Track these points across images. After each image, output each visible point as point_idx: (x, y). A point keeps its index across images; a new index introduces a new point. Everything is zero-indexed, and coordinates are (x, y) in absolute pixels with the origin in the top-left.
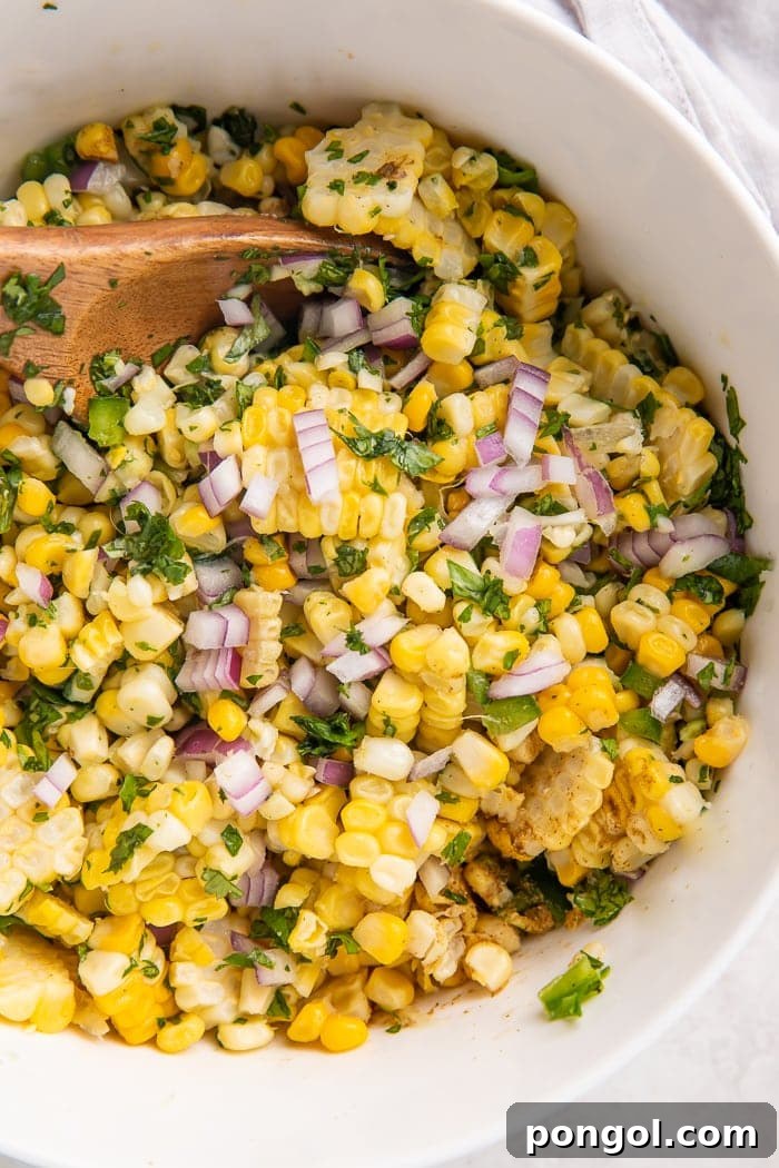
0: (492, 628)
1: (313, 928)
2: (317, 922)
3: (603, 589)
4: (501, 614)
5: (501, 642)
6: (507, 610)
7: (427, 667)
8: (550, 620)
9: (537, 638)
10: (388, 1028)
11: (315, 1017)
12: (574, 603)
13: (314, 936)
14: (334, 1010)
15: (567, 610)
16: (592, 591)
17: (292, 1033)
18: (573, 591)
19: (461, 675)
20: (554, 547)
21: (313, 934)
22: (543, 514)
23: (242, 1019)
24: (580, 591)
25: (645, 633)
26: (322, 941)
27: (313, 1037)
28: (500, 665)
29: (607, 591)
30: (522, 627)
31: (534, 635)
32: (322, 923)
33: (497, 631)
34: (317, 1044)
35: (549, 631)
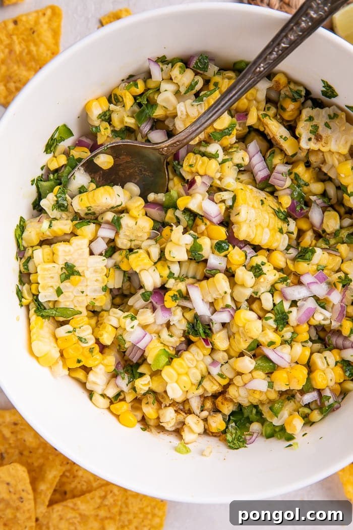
0: (273, 330)
1: (146, 382)
2: (149, 382)
3: (317, 344)
4: (280, 329)
5: (272, 336)
6: (282, 329)
7: (244, 327)
8: (294, 341)
9: (285, 344)
10: (142, 427)
11: (123, 407)
12: (306, 342)
13: (145, 385)
14: (130, 409)
15: (302, 342)
16: (313, 342)
17: (112, 407)
18: (308, 337)
19: (252, 338)
20: (314, 319)
21: (145, 384)
22: (319, 305)
23: (103, 395)
24: (310, 339)
25: (320, 370)
26: (146, 389)
27: (118, 413)
28: (266, 343)
29: (318, 346)
30: (283, 336)
31: (284, 342)
32: (151, 383)
33: (274, 332)
34: (117, 416)
35: (290, 344)
